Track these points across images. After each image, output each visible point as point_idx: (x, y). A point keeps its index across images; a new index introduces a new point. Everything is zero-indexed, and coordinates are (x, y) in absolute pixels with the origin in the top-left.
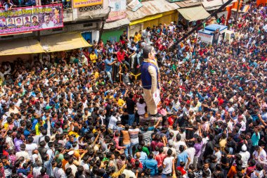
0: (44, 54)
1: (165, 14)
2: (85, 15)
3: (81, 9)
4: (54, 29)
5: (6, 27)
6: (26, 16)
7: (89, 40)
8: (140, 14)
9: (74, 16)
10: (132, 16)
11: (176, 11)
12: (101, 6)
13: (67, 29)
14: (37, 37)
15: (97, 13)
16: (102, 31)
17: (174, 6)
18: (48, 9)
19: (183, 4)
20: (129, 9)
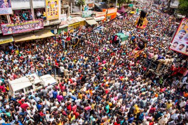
0: (36, 39)
1: (81, 22)
2: (52, 23)
3: (50, 21)
5: (21, 29)
6: (29, 24)
7: (54, 33)
8: (72, 22)
9: (48, 23)
10: (69, 23)
11: (85, 21)
12: (58, 19)
13: (45, 29)
14: (33, 33)
15: (56, 22)
16: (58, 29)
17: (84, 19)
18: (37, 21)
19: (87, 18)
20: (68, 20)
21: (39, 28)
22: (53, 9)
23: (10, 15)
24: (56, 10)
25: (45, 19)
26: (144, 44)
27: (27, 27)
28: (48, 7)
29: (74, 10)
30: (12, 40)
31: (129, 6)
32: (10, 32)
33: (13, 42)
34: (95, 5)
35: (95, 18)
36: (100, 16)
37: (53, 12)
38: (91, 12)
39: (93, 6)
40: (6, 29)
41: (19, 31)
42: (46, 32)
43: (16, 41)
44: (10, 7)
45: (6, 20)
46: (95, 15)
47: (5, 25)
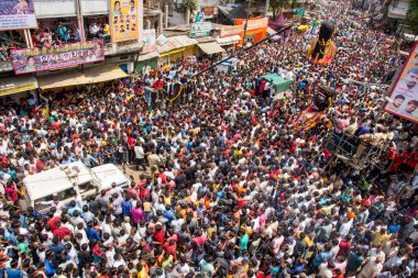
0: (87, 85)
1: (187, 48)
2: (123, 49)
3: (119, 44)
5: (55, 62)
6: (72, 51)
7: (126, 71)
8: (167, 48)
9: (114, 50)
10: (161, 49)
11: (196, 46)
12: (136, 41)
13: (107, 62)
14: (82, 70)
15: (132, 47)
16: (136, 63)
17: (195, 41)
18: (91, 44)
19: (201, 40)
20: (158, 43)
21: (94, 59)
22: (125, 19)
23: (32, 30)
24: (133, 21)
25: (108, 39)
27: (67, 56)
28: (114, 14)
29: (172, 20)
30: (35, 85)
32: (30, 69)
33: (37, 90)
34: (219, 11)
35: (218, 39)
36: (231, 35)
37: (125, 24)
38: (209, 26)
39: (216, 13)
40: (22, 62)
41: (50, 66)
42: (110, 69)
43: (43, 88)
44: (32, 11)
45: (23, 41)
46: (218, 32)
47: (19, 52)
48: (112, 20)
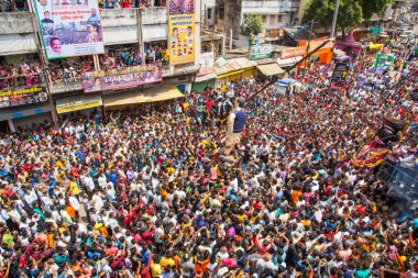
0: (146, 103)
1: (246, 70)
2: (180, 71)
3: (176, 66)
4: (155, 83)
5: (118, 83)
6: (133, 73)
7: (183, 91)
8: (225, 70)
9: (171, 72)
10: (218, 71)
11: (255, 67)
12: (193, 63)
13: (165, 83)
14: (141, 89)
15: (189, 69)
16: (194, 84)
17: (254, 63)
18: (150, 67)
19: (260, 62)
20: (216, 65)
21: (152, 80)
23: (101, 56)
24: (190, 45)
26: (395, 133)
27: (127, 77)
28: (172, 40)
29: (237, 43)
30: (99, 102)
31: (370, 32)
32: (96, 88)
33: (102, 107)
34: (285, 32)
35: (279, 60)
36: (290, 56)
37: (182, 48)
38: (270, 48)
39: (281, 35)
40: (90, 82)
41: (113, 87)
42: (167, 89)
43: (106, 105)
44: (101, 40)
45: (93, 65)
46: (279, 53)
47: (88, 74)
48: (170, 44)
